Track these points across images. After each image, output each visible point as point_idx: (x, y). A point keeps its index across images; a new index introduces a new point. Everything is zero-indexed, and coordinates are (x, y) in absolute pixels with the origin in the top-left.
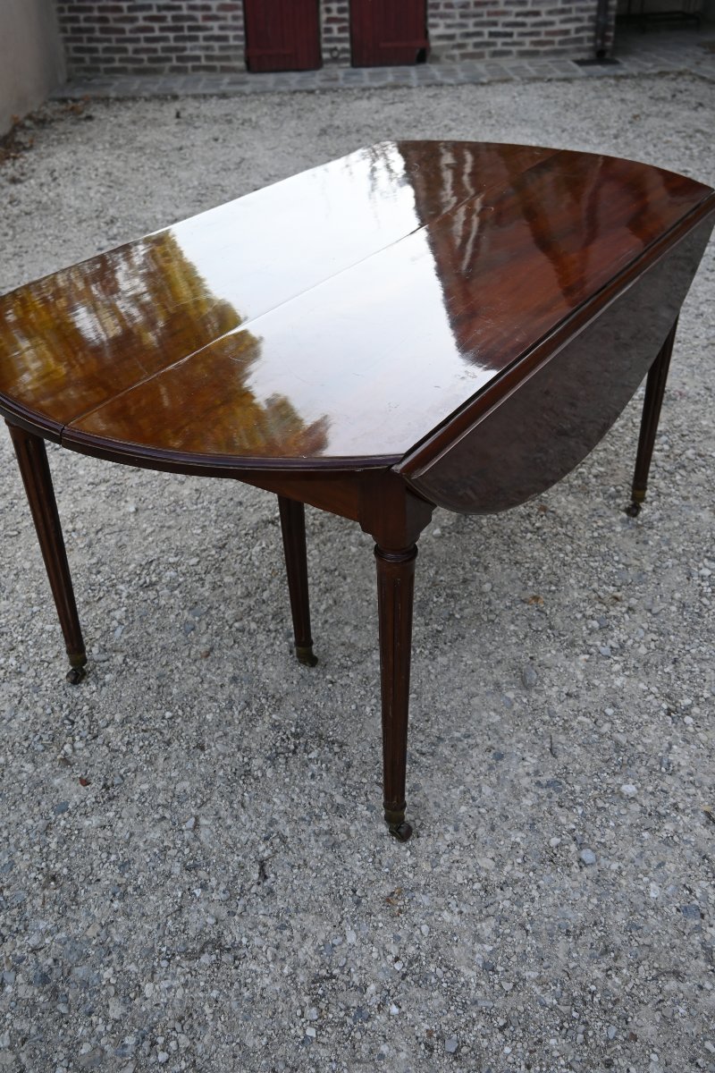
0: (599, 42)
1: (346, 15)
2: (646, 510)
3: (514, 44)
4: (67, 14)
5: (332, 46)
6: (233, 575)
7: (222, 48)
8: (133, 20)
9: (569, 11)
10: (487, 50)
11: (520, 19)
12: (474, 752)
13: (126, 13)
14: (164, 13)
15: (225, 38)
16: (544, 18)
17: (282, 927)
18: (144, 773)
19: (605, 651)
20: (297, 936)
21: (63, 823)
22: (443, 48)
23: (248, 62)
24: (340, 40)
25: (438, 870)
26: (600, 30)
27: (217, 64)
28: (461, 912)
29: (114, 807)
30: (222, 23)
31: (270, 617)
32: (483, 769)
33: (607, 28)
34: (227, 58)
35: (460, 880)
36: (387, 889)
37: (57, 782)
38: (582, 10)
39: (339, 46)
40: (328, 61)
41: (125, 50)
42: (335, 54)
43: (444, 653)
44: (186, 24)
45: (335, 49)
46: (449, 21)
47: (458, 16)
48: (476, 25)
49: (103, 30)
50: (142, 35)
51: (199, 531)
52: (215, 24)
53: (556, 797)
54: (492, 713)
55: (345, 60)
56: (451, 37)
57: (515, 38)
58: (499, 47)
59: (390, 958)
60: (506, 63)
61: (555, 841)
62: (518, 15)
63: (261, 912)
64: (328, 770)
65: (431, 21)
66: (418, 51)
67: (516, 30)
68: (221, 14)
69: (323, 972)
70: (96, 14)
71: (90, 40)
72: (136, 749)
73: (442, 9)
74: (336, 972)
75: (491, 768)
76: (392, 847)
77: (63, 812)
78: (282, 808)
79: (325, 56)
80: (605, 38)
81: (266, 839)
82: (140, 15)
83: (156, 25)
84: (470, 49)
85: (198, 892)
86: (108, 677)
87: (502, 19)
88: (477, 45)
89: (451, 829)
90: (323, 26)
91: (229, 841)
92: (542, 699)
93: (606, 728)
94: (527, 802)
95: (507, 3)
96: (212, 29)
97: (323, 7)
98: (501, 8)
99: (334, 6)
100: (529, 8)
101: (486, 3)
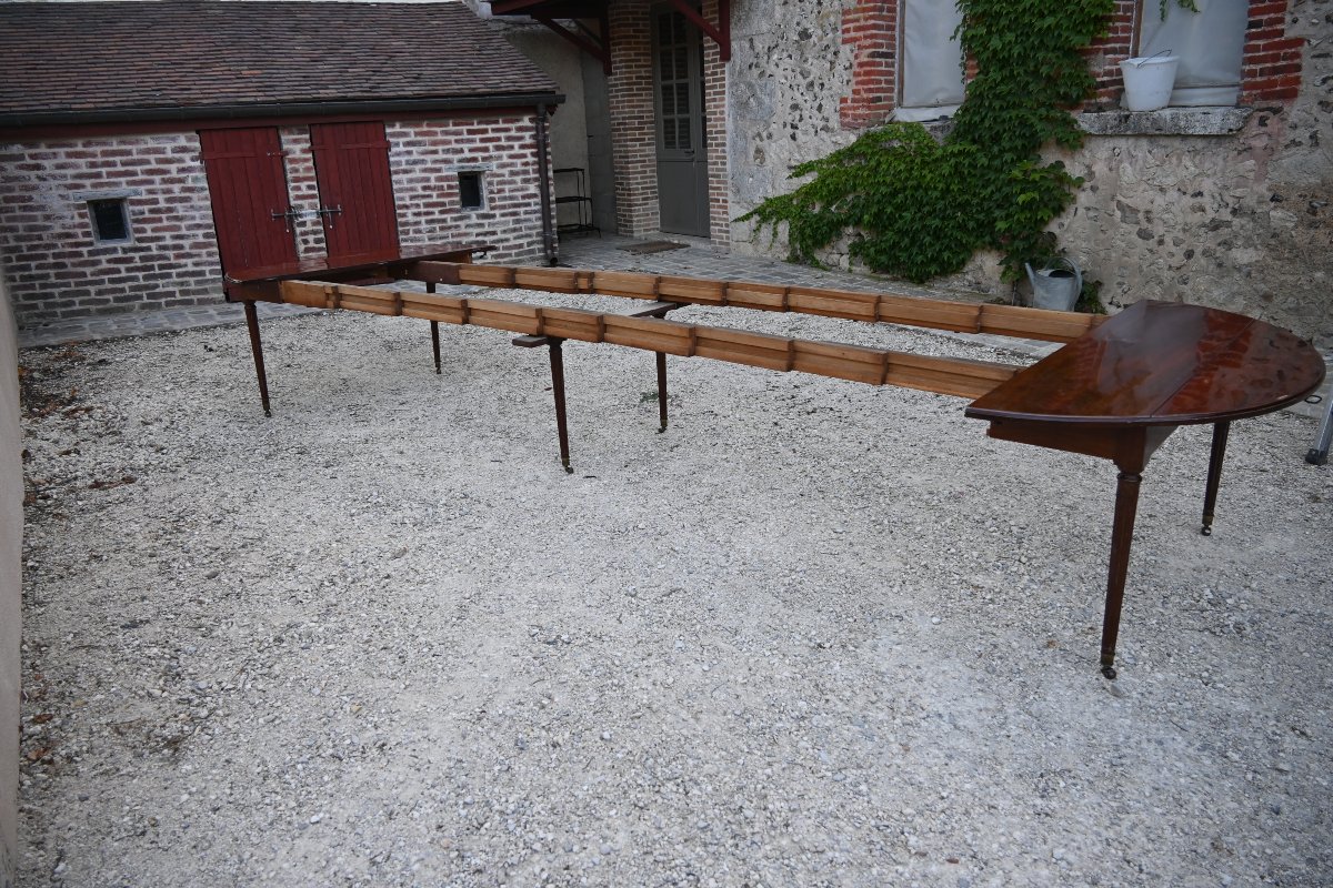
0: (549, 252)
1: (323, 245)
4: (15, 263)
7: (197, 283)
8: (94, 263)
9: (521, 229)
11: (480, 238)
12: (1144, 746)
13: (86, 257)
14: (131, 254)
15: (202, 273)
16: (499, 236)
23: (226, 294)
26: (547, 243)
27: (195, 297)
29: (996, 868)
30: (196, 259)
31: (912, 709)
32: (1161, 753)
33: (553, 241)
34: (206, 291)
36: (1207, 844)
37: (934, 869)
38: (530, 228)
41: (87, 293)
44: (156, 263)
49: (58, 276)
50: (106, 277)
52: (189, 261)
62: (477, 235)
64: (1084, 789)
68: (194, 251)
70: (51, 260)
71: (43, 286)
72: (955, 826)
73: (411, 234)
75: (1164, 751)
78: (1091, 823)
80: (553, 249)
81: (1109, 845)
82: (103, 258)
83: (122, 267)
90: (301, 255)
91: (1091, 856)
94: (1207, 763)
95: (467, 226)
96: (186, 265)
97: (299, 239)
98: (463, 230)
99: (311, 238)
100: (486, 229)
101: (450, 228)
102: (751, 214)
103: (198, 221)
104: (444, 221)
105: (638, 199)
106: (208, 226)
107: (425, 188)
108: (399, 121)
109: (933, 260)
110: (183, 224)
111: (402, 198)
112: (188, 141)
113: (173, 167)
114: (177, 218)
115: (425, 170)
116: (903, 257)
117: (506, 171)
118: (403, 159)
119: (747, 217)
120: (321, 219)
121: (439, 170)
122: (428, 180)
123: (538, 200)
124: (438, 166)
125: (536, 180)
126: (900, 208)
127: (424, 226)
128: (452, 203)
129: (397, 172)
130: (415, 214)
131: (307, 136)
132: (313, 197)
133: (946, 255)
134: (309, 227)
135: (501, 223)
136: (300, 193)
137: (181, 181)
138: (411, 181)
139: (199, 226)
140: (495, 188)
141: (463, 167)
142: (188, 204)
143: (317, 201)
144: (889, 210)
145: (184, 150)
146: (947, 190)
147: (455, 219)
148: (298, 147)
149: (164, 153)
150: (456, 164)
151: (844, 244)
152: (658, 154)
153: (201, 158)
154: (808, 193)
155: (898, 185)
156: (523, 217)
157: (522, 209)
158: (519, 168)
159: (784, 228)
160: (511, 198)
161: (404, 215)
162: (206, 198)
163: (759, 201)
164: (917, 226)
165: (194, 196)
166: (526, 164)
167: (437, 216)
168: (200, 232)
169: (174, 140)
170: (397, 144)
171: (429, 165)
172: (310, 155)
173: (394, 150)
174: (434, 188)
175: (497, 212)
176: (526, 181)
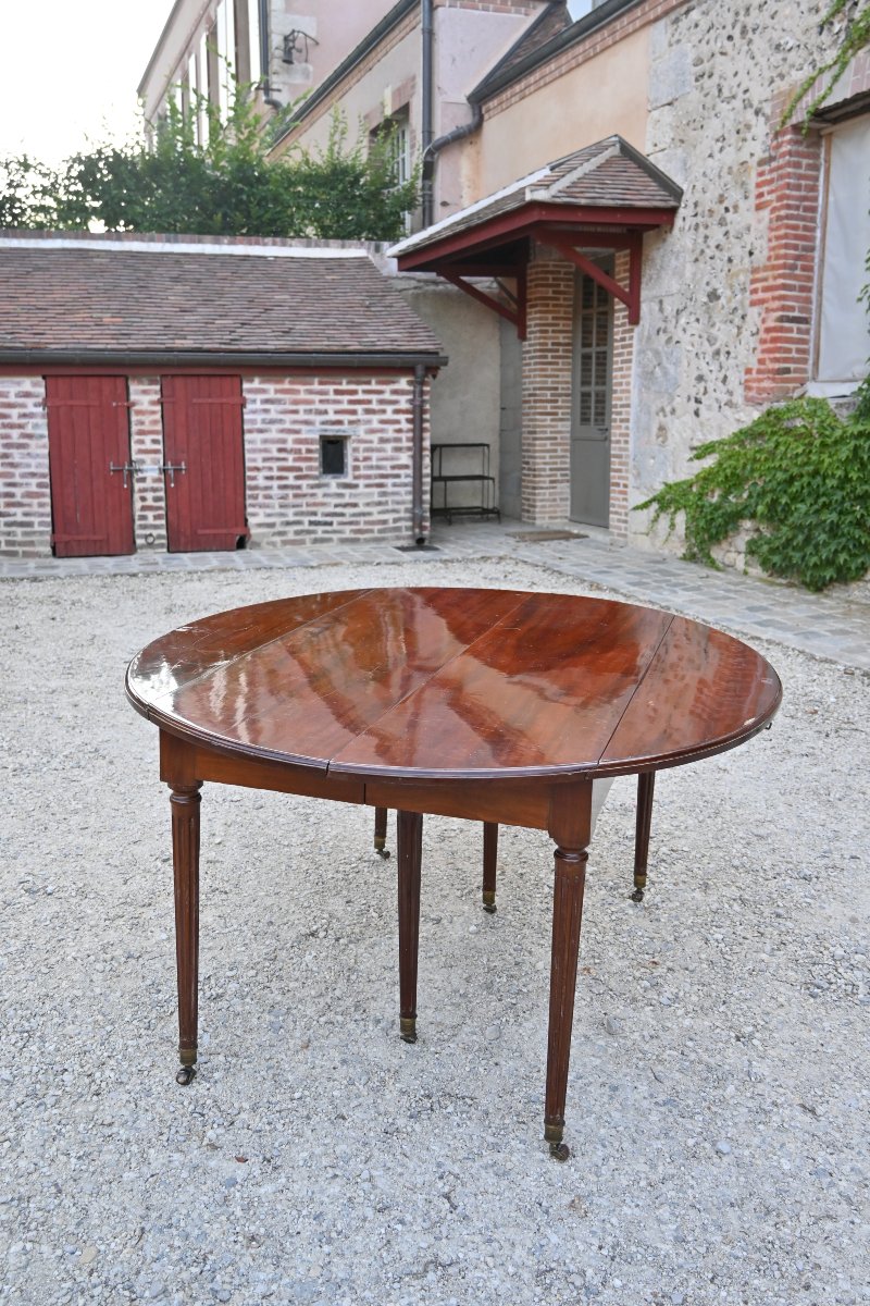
0: (417, 530)
1: (163, 504)
2: (647, 897)
3: (335, 532)
5: (147, 532)
6: (297, 980)
7: (25, 534)
9: (386, 503)
10: (308, 538)
11: (339, 510)
12: (591, 1088)
15: (30, 524)
16: (361, 509)
17: (490, 1241)
18: (297, 1145)
19: (664, 1000)
20: (507, 1245)
21: (238, 1194)
22: (264, 535)
23: (54, 548)
24: (156, 527)
25: (602, 1179)
26: (417, 521)
27: (20, 549)
28: (637, 1206)
29: (283, 1175)
30: (26, 509)
31: (353, 1009)
32: (605, 1099)
33: (423, 519)
34: (32, 543)
35: (625, 1183)
36: (567, 1199)
37: (212, 1164)
38: (398, 503)
39: (155, 533)
40: (142, 547)
42: (150, 540)
43: (527, 1020)
45: (151, 535)
46: (268, 511)
47: (277, 506)
48: (296, 514)
51: (243, 948)
52: (19, 511)
53: (675, 1111)
54: (592, 1058)
55: (162, 546)
56: (272, 525)
57: (335, 527)
58: (320, 535)
59: (595, 1248)
60: (330, 550)
61: (691, 1142)
62: (336, 506)
63: (465, 1232)
64: (470, 1119)
65: (249, 510)
66: (238, 538)
67: (335, 520)
68: (26, 501)
69: (543, 1267)
72: (279, 1127)
73: (261, 500)
74: (553, 1265)
75: (611, 1098)
76: (555, 1167)
77: (234, 1185)
78: (443, 1153)
79: (139, 542)
80: (422, 528)
81: (441, 1178)
84: (291, 536)
85: (399, 1227)
86: (217, 1075)
87: (321, 510)
88: (297, 533)
89: (599, 1146)
90: (138, 513)
91: (407, 1185)
92: (629, 1043)
93: (693, 1056)
94: (654, 1118)
95: (325, 495)
96: (15, 515)
97: (137, 496)
98: (320, 499)
99: (150, 495)
100: (347, 500)
101: (305, 495)
102: (650, 502)
103: (33, 470)
104: (299, 487)
105: (545, 481)
106: (43, 476)
107: (280, 450)
108: (259, 375)
109: (830, 562)
110: (17, 472)
111: (253, 458)
112: (34, 386)
113: (14, 412)
114: (12, 465)
115: (282, 431)
116: (796, 557)
117: (375, 437)
118: (259, 417)
119: (645, 505)
120: (163, 477)
121: (297, 432)
122: (284, 441)
123: (410, 472)
124: (296, 427)
125: (409, 449)
126: (795, 498)
127: (275, 492)
128: (310, 468)
129: (250, 431)
130: (267, 478)
131: (158, 387)
132: (156, 452)
133: (842, 557)
134: (149, 484)
135: (364, 495)
136: (143, 447)
137: (20, 426)
138: (265, 441)
139: (33, 475)
140: (361, 455)
141: (326, 430)
142: (25, 451)
143: (161, 456)
144: (784, 500)
145: (27, 395)
146: (846, 479)
147: (312, 487)
148: (146, 399)
149: (7, 397)
150: (318, 426)
151: (742, 540)
152: (573, 431)
153: (44, 404)
154: (707, 478)
155: (795, 471)
156: (390, 489)
157: (390, 481)
158: (391, 435)
159: (681, 518)
160: (378, 467)
161: (254, 478)
162: (44, 446)
163: (660, 487)
164: (812, 520)
165: (32, 443)
166: (399, 431)
167: (291, 482)
168: (34, 481)
169: (19, 384)
170: (254, 401)
171: (287, 426)
172: (158, 408)
173: (249, 407)
174: (291, 451)
175: (361, 482)
176: (398, 450)
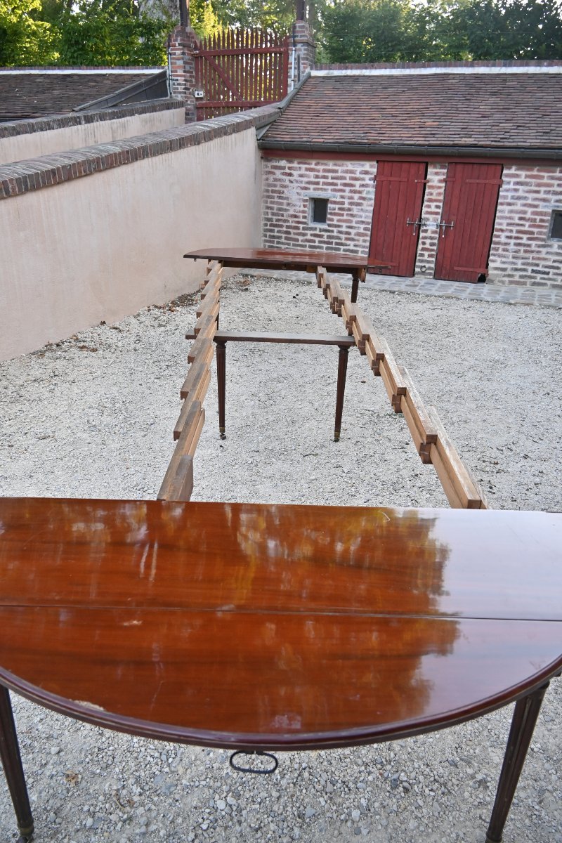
1: (435, 248)
3: (550, 279)
4: (268, 227)
5: (423, 264)
8: (304, 235)
10: (529, 281)
11: (556, 264)
13: (301, 231)
14: (323, 233)
22: (497, 275)
24: (428, 262)
30: (356, 243)
39: (427, 265)
40: (418, 273)
42: (424, 269)
44: (334, 241)
45: (424, 267)
46: (504, 260)
47: (511, 257)
48: (523, 264)
49: (286, 238)
50: (308, 244)
52: (352, 243)
55: (430, 274)
56: (504, 270)
57: (551, 276)
58: (538, 280)
60: (542, 291)
62: (554, 261)
65: (491, 258)
66: (480, 275)
67: (552, 271)
68: (357, 238)
70: (284, 229)
71: (278, 243)
73: (500, 252)
79: (417, 270)
82: (309, 232)
83: (317, 239)
84: (517, 279)
87: (542, 263)
88: (521, 277)
90: (419, 252)
95: (547, 253)
96: (349, 245)
97: (420, 241)
98: (543, 255)
99: (428, 241)
101: (532, 252)
103: (363, 219)
104: (529, 246)
106: (368, 223)
107: (521, 219)
108: (516, 165)
110: (354, 219)
111: (500, 223)
112: (371, 167)
113: (357, 183)
114: (352, 215)
115: (525, 205)
118: (510, 194)
120: (438, 230)
121: (536, 206)
122: (525, 212)
124: (536, 203)
127: (512, 247)
128: (540, 233)
129: (502, 204)
130: (508, 237)
131: (445, 171)
132: (437, 213)
134: (429, 234)
136: (429, 210)
137: (360, 192)
138: (511, 211)
139: (363, 222)
141: (558, 207)
142: (360, 208)
143: (439, 217)
145: (366, 173)
147: (539, 246)
148: (437, 178)
149: (355, 174)
150: (553, 203)
153: (375, 179)
161: (498, 236)
162: (371, 205)
165: (365, 203)
167: (524, 241)
168: (363, 226)
169: (363, 165)
170: (509, 183)
171: (530, 202)
172: (443, 185)
173: (504, 187)
174: (529, 220)
